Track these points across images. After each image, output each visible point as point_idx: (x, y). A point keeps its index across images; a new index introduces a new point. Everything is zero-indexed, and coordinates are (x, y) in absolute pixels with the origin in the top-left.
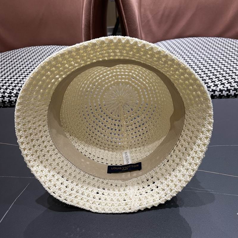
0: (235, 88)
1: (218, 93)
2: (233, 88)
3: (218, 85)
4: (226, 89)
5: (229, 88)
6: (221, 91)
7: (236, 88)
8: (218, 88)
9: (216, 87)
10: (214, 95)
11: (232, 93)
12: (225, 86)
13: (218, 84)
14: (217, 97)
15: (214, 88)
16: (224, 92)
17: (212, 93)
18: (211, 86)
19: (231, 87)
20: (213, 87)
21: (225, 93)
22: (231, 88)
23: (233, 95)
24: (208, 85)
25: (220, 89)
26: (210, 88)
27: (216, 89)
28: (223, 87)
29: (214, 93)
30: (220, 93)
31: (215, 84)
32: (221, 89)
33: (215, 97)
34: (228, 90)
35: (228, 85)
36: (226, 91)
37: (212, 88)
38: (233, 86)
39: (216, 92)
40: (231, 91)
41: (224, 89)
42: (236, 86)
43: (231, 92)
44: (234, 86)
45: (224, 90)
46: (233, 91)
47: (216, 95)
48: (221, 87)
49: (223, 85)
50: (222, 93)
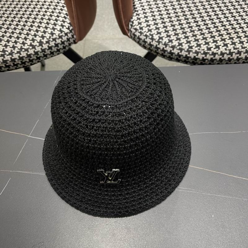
0: (238, 51)
1: (219, 56)
2: (236, 51)
3: (220, 47)
4: (228, 52)
5: (232, 50)
6: (222, 54)
7: (240, 50)
8: (219, 50)
9: (217, 49)
10: (214, 58)
11: (235, 56)
12: (227, 49)
13: (220, 45)
14: (217, 61)
15: (215, 51)
16: (225, 55)
17: (212, 56)
18: (212, 47)
19: (235, 49)
20: (214, 48)
21: (226, 57)
22: (234, 51)
23: (235, 59)
24: (209, 47)
25: (221, 52)
26: (211, 50)
27: (217, 52)
28: (226, 49)
29: (214, 57)
30: (221, 57)
31: (217, 45)
32: (223, 52)
33: (215, 61)
34: (231, 54)
35: (231, 47)
36: (228, 55)
37: (213, 51)
38: (237, 49)
39: (217, 56)
40: (234, 54)
41: (226, 51)
42: (240, 48)
43: (233, 56)
44: (239, 48)
45: (226, 53)
46: (236, 54)
47: (216, 59)
48: (222, 49)
49: (225, 47)
50: (223, 57)
